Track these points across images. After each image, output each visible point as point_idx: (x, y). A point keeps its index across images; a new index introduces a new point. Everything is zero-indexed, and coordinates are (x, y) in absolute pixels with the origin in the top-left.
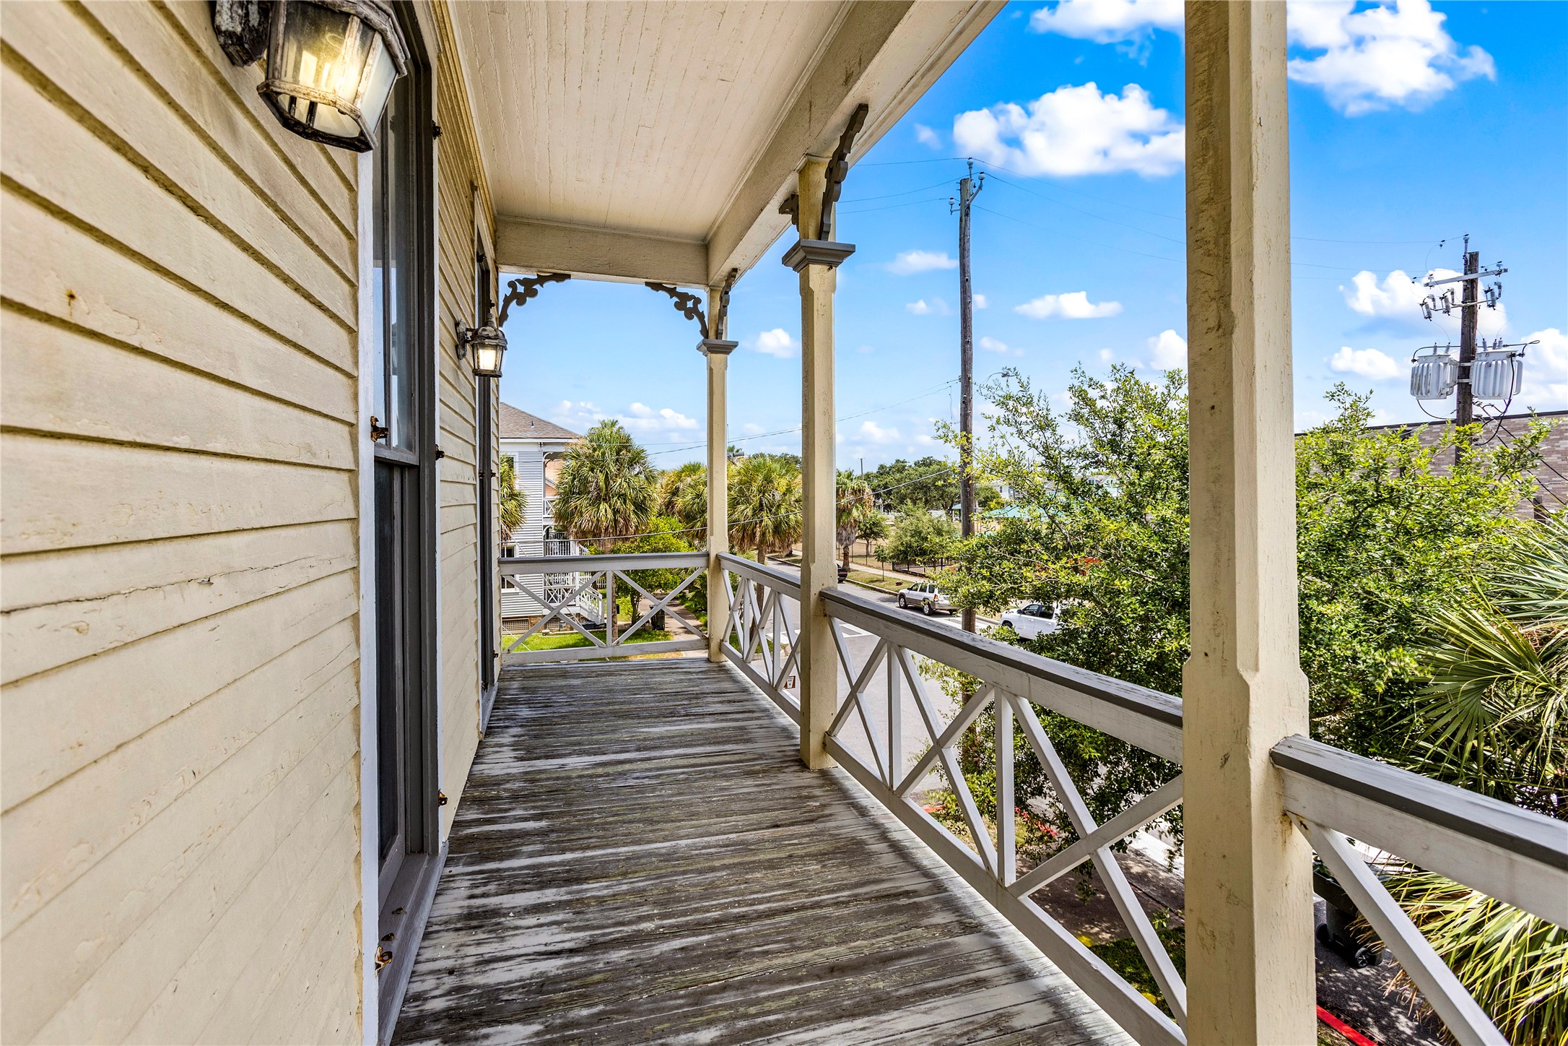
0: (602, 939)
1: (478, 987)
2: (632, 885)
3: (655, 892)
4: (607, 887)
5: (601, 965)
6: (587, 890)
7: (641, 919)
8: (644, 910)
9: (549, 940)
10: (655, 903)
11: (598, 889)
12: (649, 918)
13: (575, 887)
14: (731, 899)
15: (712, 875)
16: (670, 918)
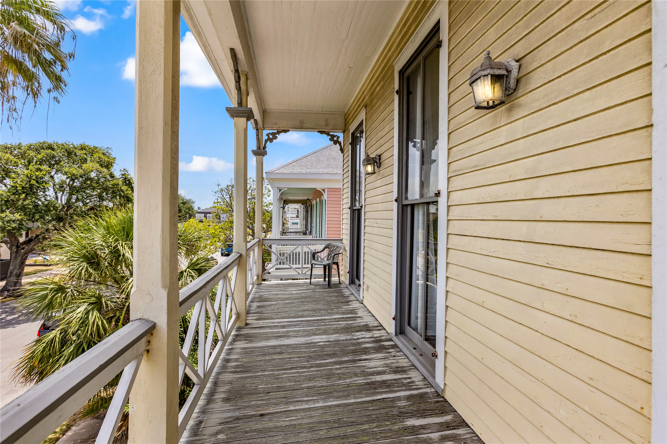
0: (352, 363)
1: (384, 353)
2: (345, 381)
3: (335, 378)
4: (355, 381)
5: (350, 357)
6: (364, 380)
7: (340, 369)
8: (339, 372)
9: (370, 363)
10: (335, 374)
11: (359, 380)
12: (337, 369)
13: (369, 381)
14: (305, 374)
15: (310, 385)
16: (329, 369)
